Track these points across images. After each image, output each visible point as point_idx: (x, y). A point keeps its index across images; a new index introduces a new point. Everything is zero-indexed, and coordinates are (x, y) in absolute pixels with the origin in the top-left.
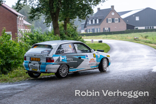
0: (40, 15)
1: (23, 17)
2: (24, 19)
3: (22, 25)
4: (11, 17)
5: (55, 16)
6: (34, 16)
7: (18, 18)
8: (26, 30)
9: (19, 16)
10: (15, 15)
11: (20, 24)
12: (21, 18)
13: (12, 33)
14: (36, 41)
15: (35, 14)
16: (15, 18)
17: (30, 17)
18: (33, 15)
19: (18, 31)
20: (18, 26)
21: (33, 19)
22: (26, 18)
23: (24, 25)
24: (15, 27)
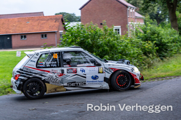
0: (154, 5)
1: (134, 9)
2: (136, 11)
3: (133, 17)
4: (120, 9)
5: (172, 6)
6: (148, 7)
7: (128, 9)
8: (138, 23)
9: (130, 8)
10: (125, 7)
11: (131, 17)
13: (121, 27)
15: (149, 5)
16: (125, 10)
17: (142, 9)
18: (146, 5)
19: (128, 25)
20: (128, 19)
21: (147, 11)
22: (138, 10)
23: (136, 18)
24: (125, 20)
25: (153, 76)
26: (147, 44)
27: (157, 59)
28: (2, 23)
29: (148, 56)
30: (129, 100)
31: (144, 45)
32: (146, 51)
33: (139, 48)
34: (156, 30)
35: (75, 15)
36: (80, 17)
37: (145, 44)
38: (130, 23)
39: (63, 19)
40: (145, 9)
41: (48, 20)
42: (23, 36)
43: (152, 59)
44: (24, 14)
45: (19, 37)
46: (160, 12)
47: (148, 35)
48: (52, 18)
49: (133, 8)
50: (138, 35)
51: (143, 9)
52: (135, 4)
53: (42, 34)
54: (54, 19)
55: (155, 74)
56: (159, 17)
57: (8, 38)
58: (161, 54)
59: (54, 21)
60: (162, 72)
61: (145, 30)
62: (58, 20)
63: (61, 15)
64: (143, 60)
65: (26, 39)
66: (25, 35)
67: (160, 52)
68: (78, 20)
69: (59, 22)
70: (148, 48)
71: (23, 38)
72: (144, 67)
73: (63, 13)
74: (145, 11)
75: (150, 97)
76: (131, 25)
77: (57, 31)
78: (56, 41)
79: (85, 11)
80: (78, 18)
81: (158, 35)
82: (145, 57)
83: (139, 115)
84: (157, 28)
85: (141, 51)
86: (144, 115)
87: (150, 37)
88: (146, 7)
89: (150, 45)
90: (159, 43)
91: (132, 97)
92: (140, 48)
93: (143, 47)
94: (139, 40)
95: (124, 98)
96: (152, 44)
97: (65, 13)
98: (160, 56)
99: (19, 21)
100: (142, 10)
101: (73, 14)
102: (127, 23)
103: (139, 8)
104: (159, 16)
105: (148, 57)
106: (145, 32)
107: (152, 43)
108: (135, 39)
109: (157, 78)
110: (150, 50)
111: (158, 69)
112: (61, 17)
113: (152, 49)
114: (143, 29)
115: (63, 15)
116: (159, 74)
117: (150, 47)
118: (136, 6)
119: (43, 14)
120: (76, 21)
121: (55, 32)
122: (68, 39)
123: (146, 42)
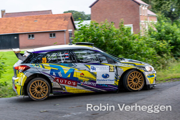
0: (168, 3)
2: (148, 8)
3: (146, 15)
4: (132, 7)
6: (161, 5)
7: (141, 7)
8: (151, 21)
9: (142, 5)
10: (137, 4)
11: (144, 15)
12: (145, 7)
13: (133, 26)
14: (164, 35)
15: (162, 3)
16: (137, 8)
17: (154, 6)
19: (141, 23)
20: (141, 17)
21: (160, 9)
22: (150, 7)
23: (148, 16)
24: (137, 18)
25: (168, 77)
26: (161, 43)
27: (172, 59)
28: (9, 21)
29: (162, 55)
30: (144, 101)
31: (158, 45)
32: (160, 50)
33: (152, 47)
34: (170, 29)
35: (84, 13)
36: (90, 15)
37: (159, 43)
38: (142, 21)
39: (73, 17)
40: (158, 7)
41: (57, 18)
42: (31, 35)
43: (167, 59)
44: (31, 12)
45: (27, 36)
46: (174, 10)
47: (162, 34)
48: (61, 16)
49: (146, 6)
50: (152, 34)
51: (157, 7)
52: (147, 2)
53: (51, 33)
54: (63, 18)
55: (170, 75)
56: (173, 15)
57: (16, 38)
58: (176, 54)
59: (63, 19)
60: (178, 72)
61: (159, 29)
62: (67, 19)
63: (71, 13)
64: (157, 60)
65: (34, 38)
66: (33, 34)
67: (174, 52)
68: (87, 18)
69: (68, 20)
70: (162, 47)
71: (31, 38)
72: (158, 68)
73: (72, 11)
74: (159, 8)
75: (166, 99)
76: (144, 23)
77: (66, 30)
78: (65, 40)
79: (95, 8)
80: (87, 16)
81: (173, 34)
82: (159, 57)
83: (155, 118)
84: (171, 26)
85: (155, 51)
86: (160, 117)
87: (165, 36)
88: (159, 4)
89: (164, 44)
90: (173, 42)
91: (148, 99)
92: (154, 48)
93: (156, 46)
94: (153, 39)
95: (139, 100)
96: (166, 44)
97: (74, 11)
98: (174, 56)
99: (26, 20)
100: (155, 8)
101: (83, 12)
102: (139, 22)
103: (151, 6)
104: (172, 13)
105: (162, 57)
106: (159, 31)
107: (167, 42)
108: (149, 38)
109: (172, 79)
110: (165, 49)
111: (174, 69)
112: (70, 16)
113: (166, 48)
114: (157, 27)
115: (73, 14)
116: (174, 74)
117: (165, 47)
118: (148, 4)
119: (51, 12)
120: (85, 20)
121: (63, 31)
122: (79, 38)
123: (161, 41)
